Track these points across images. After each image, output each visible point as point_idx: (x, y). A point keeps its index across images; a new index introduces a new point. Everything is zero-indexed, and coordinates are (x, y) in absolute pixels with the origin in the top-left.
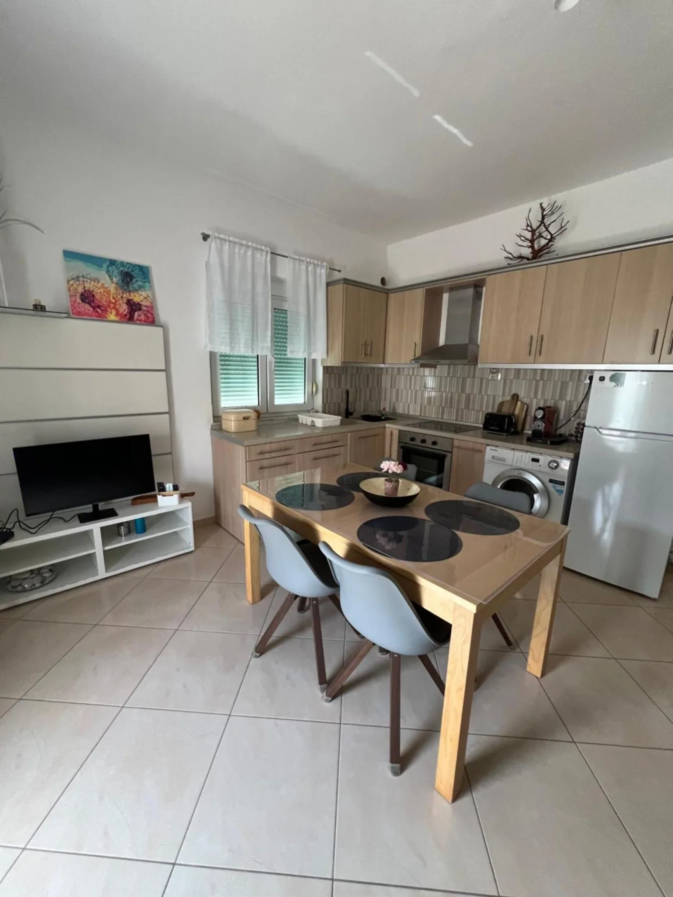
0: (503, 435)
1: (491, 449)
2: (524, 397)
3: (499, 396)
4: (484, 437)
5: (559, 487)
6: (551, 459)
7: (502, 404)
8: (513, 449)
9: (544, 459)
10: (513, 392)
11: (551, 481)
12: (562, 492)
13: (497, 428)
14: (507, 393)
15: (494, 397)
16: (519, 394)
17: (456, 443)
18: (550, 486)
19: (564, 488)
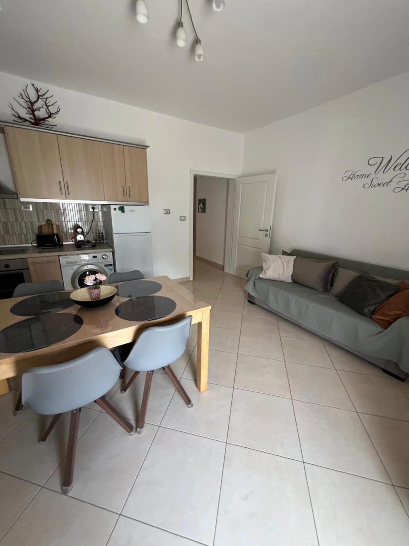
0: (56, 248)
1: (63, 258)
2: (55, 222)
3: (35, 222)
4: (40, 252)
5: (110, 267)
6: (103, 254)
7: (40, 227)
8: (78, 254)
9: (99, 256)
10: (46, 219)
11: (105, 266)
12: (112, 269)
13: (51, 244)
14: (41, 219)
15: (32, 223)
16: (51, 219)
17: (30, 261)
18: (106, 268)
19: (112, 267)
